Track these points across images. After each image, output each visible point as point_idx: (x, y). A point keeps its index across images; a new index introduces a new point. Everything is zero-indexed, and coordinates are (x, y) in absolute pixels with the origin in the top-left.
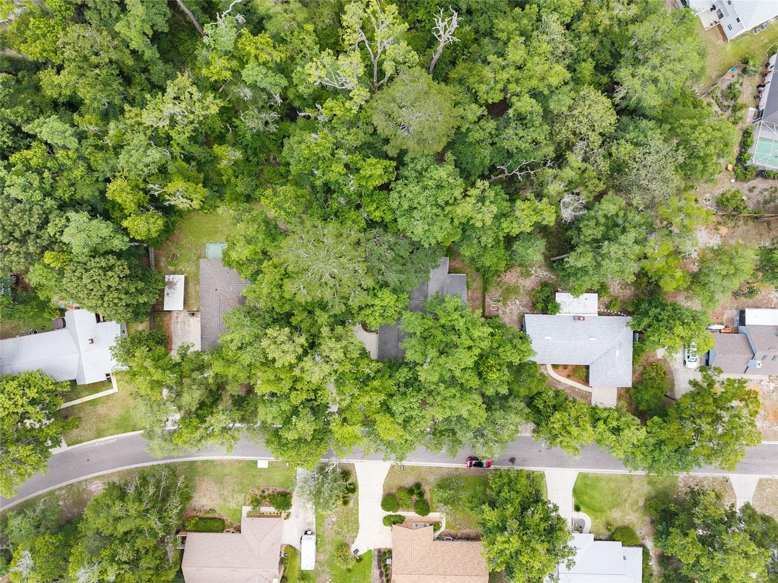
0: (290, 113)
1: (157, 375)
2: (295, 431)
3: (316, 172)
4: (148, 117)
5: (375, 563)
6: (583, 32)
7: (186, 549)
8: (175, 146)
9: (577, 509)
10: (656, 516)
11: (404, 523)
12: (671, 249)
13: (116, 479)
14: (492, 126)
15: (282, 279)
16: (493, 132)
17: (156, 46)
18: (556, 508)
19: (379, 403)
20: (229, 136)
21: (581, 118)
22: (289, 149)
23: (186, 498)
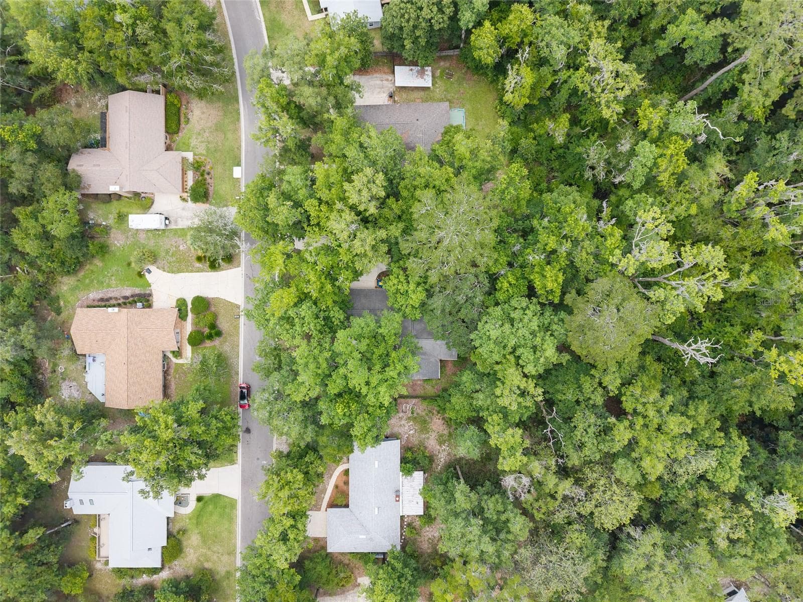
0: (601, 192)
1: (331, 60)
2: (277, 205)
3: (546, 220)
4: (597, 45)
5: (137, 291)
6: (697, 492)
7: (147, 94)
8: (568, 74)
9: (199, 499)
10: (194, 581)
11: (180, 320)
12: (475, 590)
13: (218, 20)
14: (597, 400)
15: (434, 187)
16: (591, 402)
17: (671, 51)
18: (202, 477)
19: (308, 290)
20: (577, 130)
21: (609, 493)
22: (567, 191)
23: (201, 94)
